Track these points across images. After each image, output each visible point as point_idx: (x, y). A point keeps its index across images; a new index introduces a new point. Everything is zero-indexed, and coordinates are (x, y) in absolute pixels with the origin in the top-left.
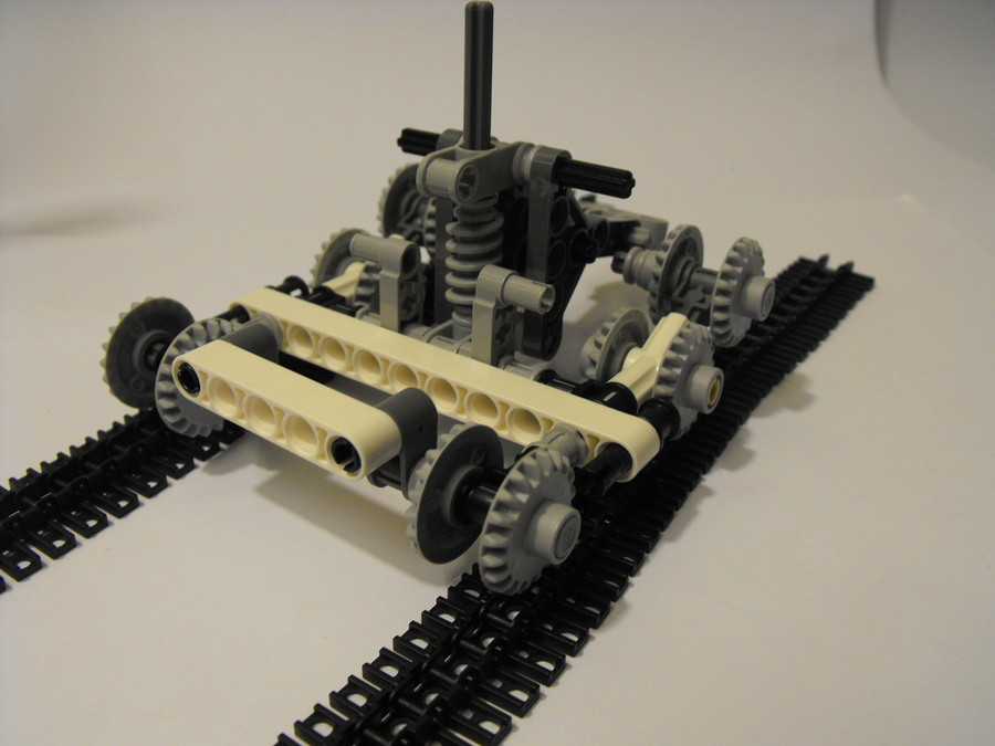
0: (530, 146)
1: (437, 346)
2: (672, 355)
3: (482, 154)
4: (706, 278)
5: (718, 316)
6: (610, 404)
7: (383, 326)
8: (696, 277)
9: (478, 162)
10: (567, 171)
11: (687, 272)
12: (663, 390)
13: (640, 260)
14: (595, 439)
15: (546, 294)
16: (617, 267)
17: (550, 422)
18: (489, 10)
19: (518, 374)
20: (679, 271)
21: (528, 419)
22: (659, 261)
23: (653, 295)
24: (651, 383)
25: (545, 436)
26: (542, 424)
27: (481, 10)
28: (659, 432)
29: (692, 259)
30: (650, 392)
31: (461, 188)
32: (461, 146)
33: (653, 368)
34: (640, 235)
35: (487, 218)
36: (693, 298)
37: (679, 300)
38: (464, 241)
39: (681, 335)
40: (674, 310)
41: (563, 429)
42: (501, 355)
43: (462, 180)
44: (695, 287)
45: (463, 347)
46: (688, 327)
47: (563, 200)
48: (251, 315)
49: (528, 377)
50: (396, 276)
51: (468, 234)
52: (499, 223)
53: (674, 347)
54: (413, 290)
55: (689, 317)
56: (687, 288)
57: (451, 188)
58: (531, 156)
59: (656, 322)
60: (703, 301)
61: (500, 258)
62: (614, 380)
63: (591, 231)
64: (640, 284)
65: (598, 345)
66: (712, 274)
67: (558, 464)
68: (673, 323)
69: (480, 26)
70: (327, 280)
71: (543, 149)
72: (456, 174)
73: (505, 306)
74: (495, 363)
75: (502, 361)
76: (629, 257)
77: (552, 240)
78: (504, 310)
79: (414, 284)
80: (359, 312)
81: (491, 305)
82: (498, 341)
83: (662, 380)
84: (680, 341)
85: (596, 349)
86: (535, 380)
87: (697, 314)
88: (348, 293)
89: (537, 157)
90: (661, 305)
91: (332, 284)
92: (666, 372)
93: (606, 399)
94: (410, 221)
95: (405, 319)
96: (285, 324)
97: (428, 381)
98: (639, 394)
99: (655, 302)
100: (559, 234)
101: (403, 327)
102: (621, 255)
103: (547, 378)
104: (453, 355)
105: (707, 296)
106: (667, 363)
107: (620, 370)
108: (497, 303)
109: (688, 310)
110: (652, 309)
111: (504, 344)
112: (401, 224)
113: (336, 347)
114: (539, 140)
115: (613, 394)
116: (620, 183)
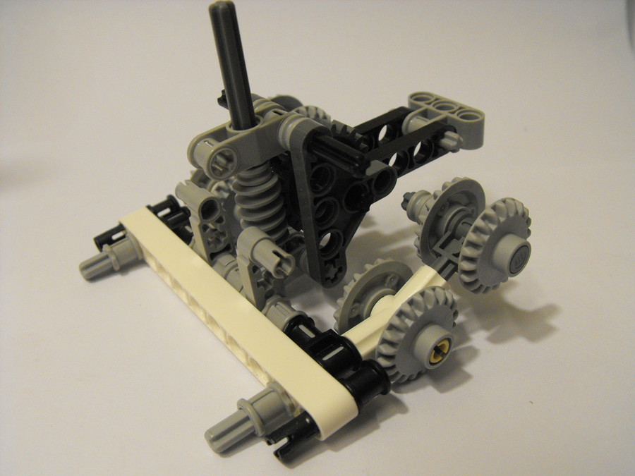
3: (242, 134)
5: (465, 265)
8: (461, 227)
11: (455, 221)
12: (385, 350)
13: (421, 203)
16: (403, 205)
20: (448, 219)
24: (374, 343)
30: (374, 351)
31: (214, 169)
36: (453, 249)
37: (440, 250)
39: (422, 294)
41: (274, 388)
42: (268, 296)
43: (213, 163)
44: (459, 238)
49: (278, 326)
50: (198, 223)
53: (400, 313)
54: (219, 230)
55: (440, 271)
56: (452, 238)
60: (457, 255)
72: (207, 159)
75: (268, 304)
76: (413, 199)
77: (315, 201)
79: (218, 225)
81: (247, 264)
82: (262, 288)
83: (385, 342)
87: (451, 266)
92: (388, 335)
93: (327, 358)
95: (214, 252)
98: (364, 351)
103: (294, 324)
108: (251, 262)
109: (443, 262)
111: (271, 288)
115: (341, 348)
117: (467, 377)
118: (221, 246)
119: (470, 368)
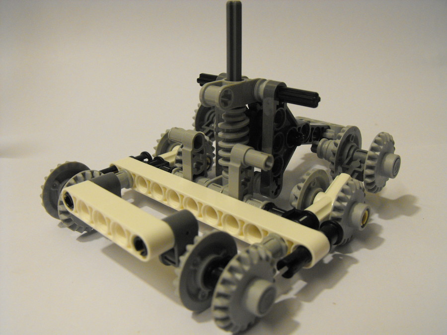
0: (264, 80)
1: (213, 189)
2: (342, 195)
3: (235, 83)
4: (362, 155)
5: (368, 172)
6: (303, 223)
7: (185, 177)
8: (356, 154)
9: (233, 87)
10: (283, 94)
11: (351, 152)
12: (336, 214)
13: (326, 145)
14: (291, 243)
15: (268, 159)
16: (314, 149)
17: (266, 232)
18: (239, 5)
19: (253, 205)
20: (347, 151)
21: (255, 230)
22: (336, 145)
23: (333, 163)
24: (329, 211)
25: (264, 239)
26: (262, 233)
27: (235, 5)
28: (330, 239)
29: (355, 144)
30: (328, 216)
31: (222, 101)
32: (226, 80)
33: (330, 203)
34: (329, 133)
35: (239, 119)
36: (355, 165)
37: (347, 166)
38: (228, 132)
39: (347, 184)
40: (344, 172)
41: (273, 236)
42: (244, 194)
43: (223, 97)
44: (356, 160)
45: (225, 189)
46: (352, 180)
47: (282, 110)
48: (119, 170)
49: (258, 207)
50: (190, 150)
51: (229, 127)
52: (247, 121)
53: (343, 191)
54: (201, 158)
55: (352, 176)
56: (351, 160)
57: (217, 101)
58: (263, 86)
59: (334, 178)
60: (360, 167)
61: (247, 142)
62: (307, 209)
63: (299, 128)
64: (326, 159)
65: (299, 188)
66: (365, 152)
67: (263, 256)
68: (343, 179)
69: (234, 14)
70: (161, 154)
71: (271, 82)
72: (219, 94)
73: (247, 167)
74: (241, 198)
75: (245, 198)
76: (320, 143)
77: (275, 132)
78: (246, 169)
79: (201, 155)
80: (173, 170)
81: (238, 166)
82: (243, 186)
83: (336, 209)
84: (347, 187)
85: (298, 190)
86: (262, 208)
87: (356, 174)
88: (171, 161)
89: (267, 86)
90: (336, 169)
91: (163, 156)
92: (338, 204)
93: (301, 220)
94: (208, 125)
95: (196, 174)
96: (134, 175)
97: (203, 207)
98: (320, 217)
99: (333, 167)
100: (279, 129)
101: (194, 178)
102: (316, 142)
103: (269, 207)
104: (220, 194)
105: (362, 164)
106: (339, 199)
107: (312, 203)
108: (242, 164)
109: (351, 171)
110: (332, 172)
111: (247, 188)
112: (204, 127)
113: (158, 188)
114: (269, 77)
115: (305, 217)
116: (311, 99)
117: (382, 240)
118: (200, 172)
119: (382, 235)
